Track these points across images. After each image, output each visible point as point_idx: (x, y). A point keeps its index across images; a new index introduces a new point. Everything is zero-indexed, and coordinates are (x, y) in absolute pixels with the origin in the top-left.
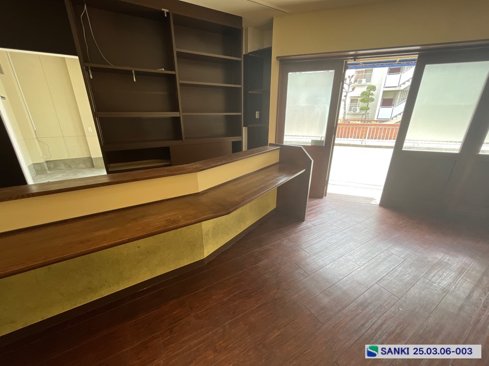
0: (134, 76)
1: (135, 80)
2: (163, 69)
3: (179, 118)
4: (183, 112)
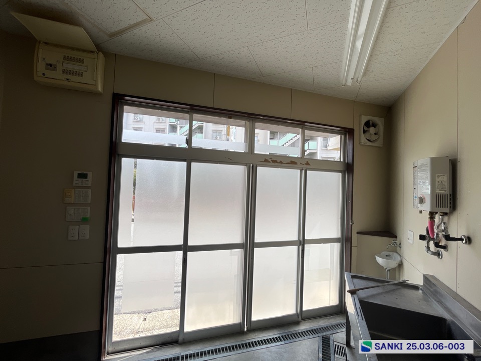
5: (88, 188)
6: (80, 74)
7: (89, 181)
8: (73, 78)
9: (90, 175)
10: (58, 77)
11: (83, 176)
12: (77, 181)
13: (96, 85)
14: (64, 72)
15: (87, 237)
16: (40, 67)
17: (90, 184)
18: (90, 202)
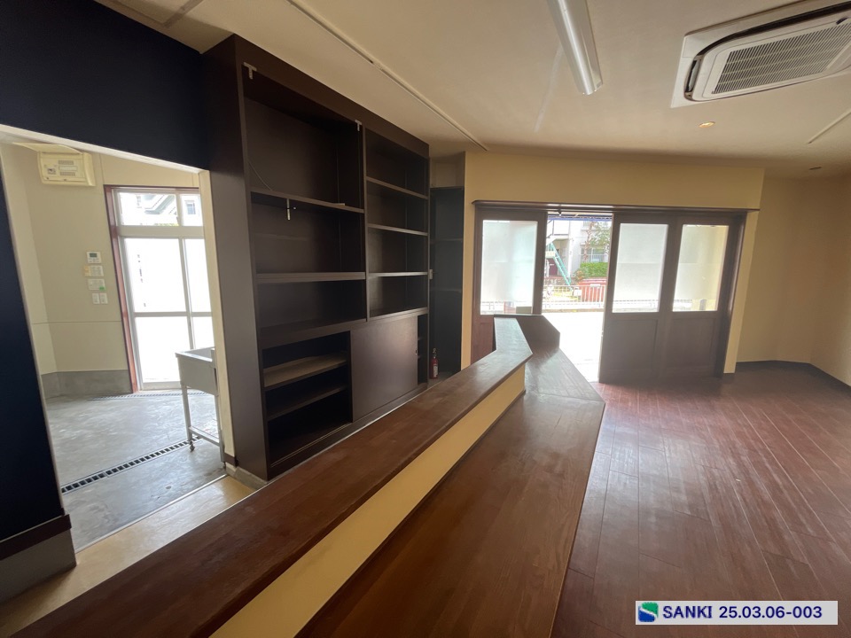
0: (289, 210)
1: (289, 218)
2: (344, 204)
3: (365, 281)
4: (370, 272)
5: (99, 264)
6: (73, 174)
7: (99, 258)
8: (69, 178)
9: (99, 254)
10: (57, 178)
11: (93, 255)
12: (90, 260)
13: (87, 182)
14: (62, 174)
15: (107, 302)
16: (44, 173)
17: (100, 261)
18: (102, 274)
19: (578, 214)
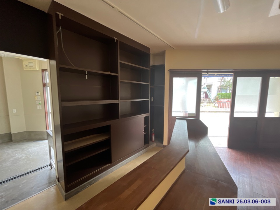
0: (87, 75)
1: (87, 78)
2: (110, 72)
3: (118, 103)
4: (121, 100)
5: (39, 96)
6: (32, 66)
8: (31, 68)
9: (39, 92)
10: (28, 68)
11: (38, 93)
12: (37, 94)
13: (36, 69)
14: (30, 66)
15: (41, 108)
16: (24, 66)
17: (40, 95)
18: (40, 99)
19: (216, 74)
